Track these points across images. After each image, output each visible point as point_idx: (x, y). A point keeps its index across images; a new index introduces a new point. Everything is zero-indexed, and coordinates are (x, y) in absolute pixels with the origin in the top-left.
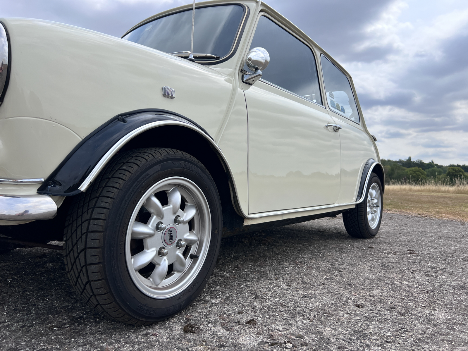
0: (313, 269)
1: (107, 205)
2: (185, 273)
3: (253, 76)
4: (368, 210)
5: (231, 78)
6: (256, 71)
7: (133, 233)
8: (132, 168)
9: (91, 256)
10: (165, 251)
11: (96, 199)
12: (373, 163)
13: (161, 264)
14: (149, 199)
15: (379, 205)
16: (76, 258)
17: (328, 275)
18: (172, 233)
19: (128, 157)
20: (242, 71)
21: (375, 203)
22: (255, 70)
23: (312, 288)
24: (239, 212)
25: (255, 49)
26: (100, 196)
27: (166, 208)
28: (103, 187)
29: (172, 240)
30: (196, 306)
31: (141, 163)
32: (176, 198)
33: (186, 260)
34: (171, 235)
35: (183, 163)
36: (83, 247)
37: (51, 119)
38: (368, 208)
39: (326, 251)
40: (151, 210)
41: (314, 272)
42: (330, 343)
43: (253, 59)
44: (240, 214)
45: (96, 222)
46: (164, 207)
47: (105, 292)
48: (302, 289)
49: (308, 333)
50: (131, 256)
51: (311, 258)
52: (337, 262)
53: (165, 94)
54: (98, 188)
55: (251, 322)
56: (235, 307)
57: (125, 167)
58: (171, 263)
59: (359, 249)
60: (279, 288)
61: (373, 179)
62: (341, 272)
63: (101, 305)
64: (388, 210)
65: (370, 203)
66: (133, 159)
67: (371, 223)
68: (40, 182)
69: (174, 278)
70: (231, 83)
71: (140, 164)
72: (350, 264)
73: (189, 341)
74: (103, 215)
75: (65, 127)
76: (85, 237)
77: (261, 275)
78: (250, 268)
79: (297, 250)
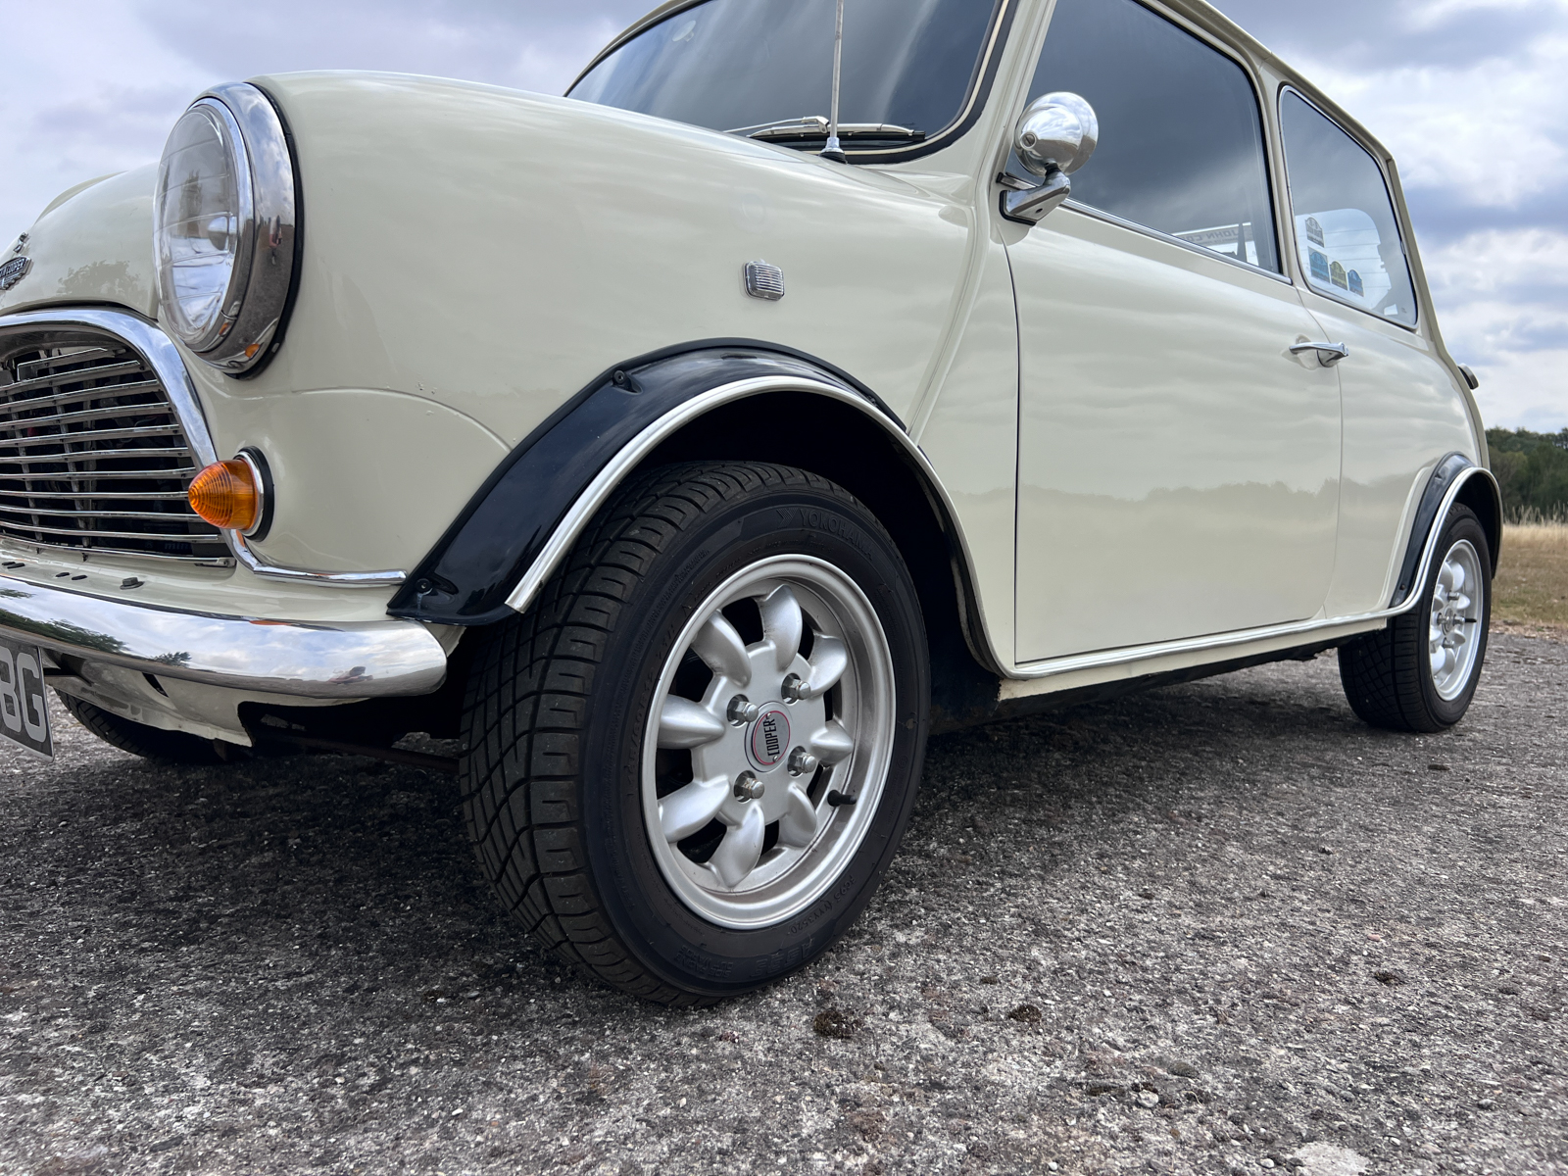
0: (1227, 840)
1: (586, 652)
2: (814, 851)
3: (1041, 196)
4: (1434, 634)
5: (963, 208)
6: (1051, 176)
7: (664, 731)
8: (659, 536)
9: (544, 802)
10: (754, 785)
11: (555, 630)
12: (1458, 470)
13: (744, 822)
14: (706, 627)
15: (1475, 618)
16: (501, 805)
17: (1282, 862)
18: (775, 730)
19: (641, 498)
20: (999, 178)
21: (1461, 611)
22: (1047, 174)
23: (1226, 907)
24: (984, 660)
25: (1047, 99)
26: (565, 623)
27: (757, 651)
28: (573, 594)
29: (776, 751)
30: (848, 951)
31: (683, 518)
32: (787, 618)
33: (815, 808)
34: (773, 734)
35: (809, 510)
36: (520, 774)
37: (420, 393)
38: (1432, 627)
39: (1276, 777)
40: (713, 660)
41: (1233, 850)
42: (1286, 1100)
43: (1039, 138)
44: (987, 664)
45: (559, 701)
46: (749, 650)
47: (587, 907)
48: (1192, 908)
49: (1212, 1059)
50: (658, 798)
51: (1223, 800)
52: (1313, 819)
53: (754, 288)
54: (559, 597)
55: (1027, 1016)
56: (972, 962)
57: (637, 532)
58: (771, 820)
59: (1393, 770)
60: (1112, 904)
61: (1457, 527)
62: (1328, 853)
63: (573, 943)
64: (1510, 624)
65: (1443, 611)
66: (660, 503)
67: (1442, 680)
68: (392, 583)
69: (782, 864)
70: (964, 224)
71: (682, 520)
72: (1361, 827)
73: (834, 1063)
74: (577, 682)
75: (461, 415)
76: (525, 744)
77: (1053, 855)
78: (1014, 831)
79: (1174, 770)
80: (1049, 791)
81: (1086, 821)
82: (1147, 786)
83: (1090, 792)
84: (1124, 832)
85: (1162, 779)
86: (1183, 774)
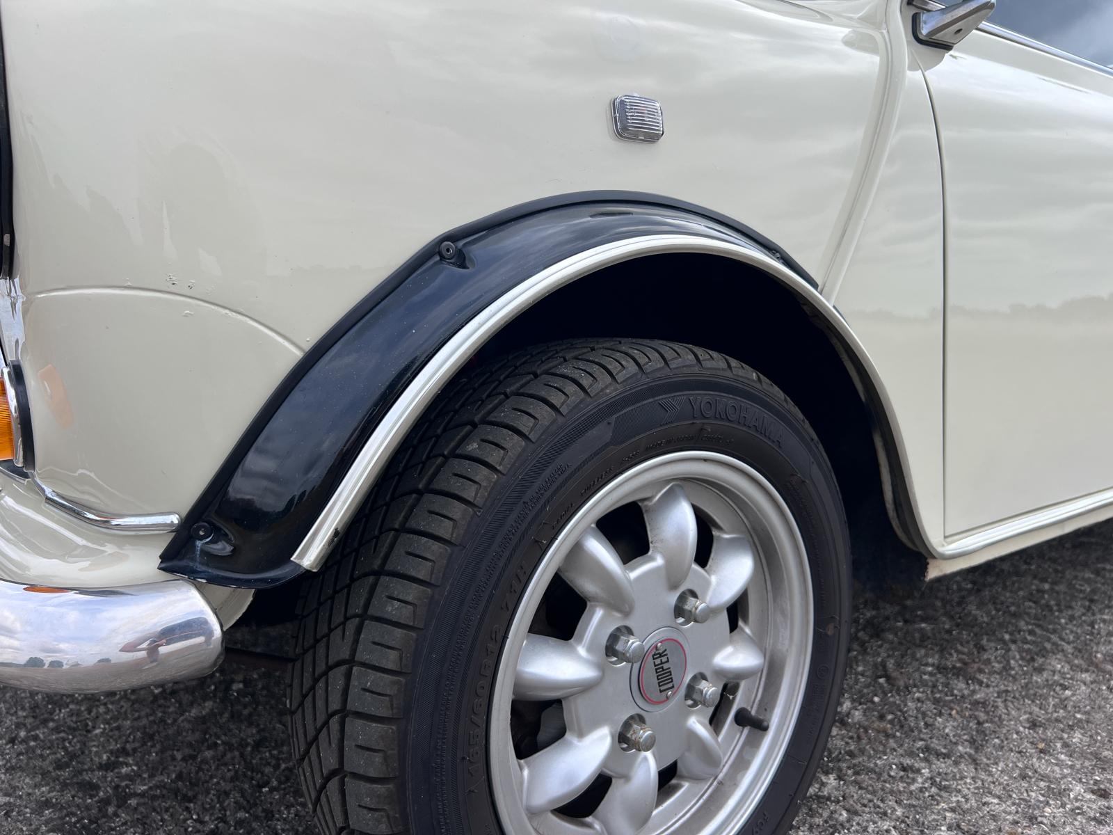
1: (406, 614)
2: (720, 783)
3: (958, 15)
5: (872, 32)
8: (502, 452)
10: (644, 734)
11: (371, 579)
13: (633, 773)
18: (668, 661)
19: (488, 396)
20: (910, 1)
26: (383, 571)
27: (640, 570)
29: (670, 685)
31: (535, 425)
32: (679, 523)
33: (719, 736)
34: (665, 666)
35: (701, 398)
36: (334, 762)
37: (172, 288)
40: (586, 585)
44: (914, 543)
45: (371, 679)
50: (517, 760)
53: (625, 128)
54: (381, 533)
57: (475, 445)
58: (667, 763)
60: (1063, 806)
68: (165, 530)
69: (682, 802)
70: (874, 50)
71: (532, 429)
74: (393, 655)
75: (231, 314)
76: (338, 726)
77: (979, 723)
78: (930, 684)
79: (1081, 595)
80: (958, 625)
81: (1004, 668)
82: (1059, 618)
83: (1001, 625)
84: (1049, 685)
85: (1071, 608)
86: (1092, 601)
